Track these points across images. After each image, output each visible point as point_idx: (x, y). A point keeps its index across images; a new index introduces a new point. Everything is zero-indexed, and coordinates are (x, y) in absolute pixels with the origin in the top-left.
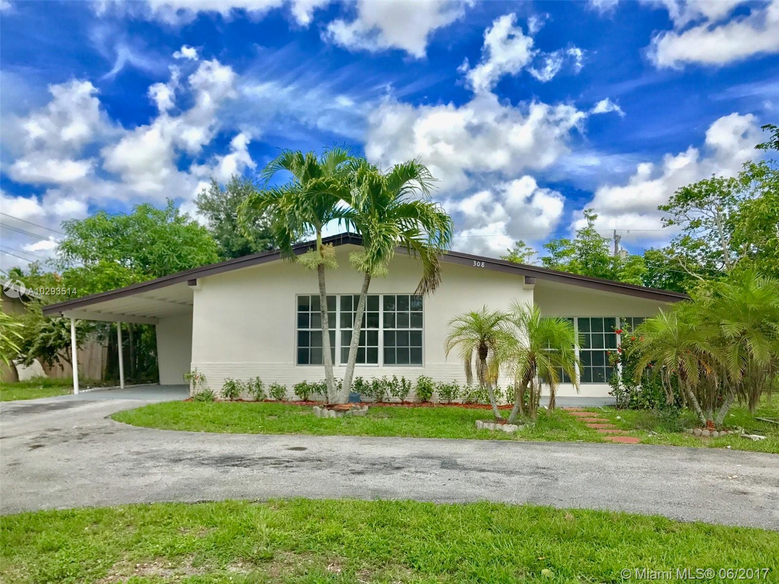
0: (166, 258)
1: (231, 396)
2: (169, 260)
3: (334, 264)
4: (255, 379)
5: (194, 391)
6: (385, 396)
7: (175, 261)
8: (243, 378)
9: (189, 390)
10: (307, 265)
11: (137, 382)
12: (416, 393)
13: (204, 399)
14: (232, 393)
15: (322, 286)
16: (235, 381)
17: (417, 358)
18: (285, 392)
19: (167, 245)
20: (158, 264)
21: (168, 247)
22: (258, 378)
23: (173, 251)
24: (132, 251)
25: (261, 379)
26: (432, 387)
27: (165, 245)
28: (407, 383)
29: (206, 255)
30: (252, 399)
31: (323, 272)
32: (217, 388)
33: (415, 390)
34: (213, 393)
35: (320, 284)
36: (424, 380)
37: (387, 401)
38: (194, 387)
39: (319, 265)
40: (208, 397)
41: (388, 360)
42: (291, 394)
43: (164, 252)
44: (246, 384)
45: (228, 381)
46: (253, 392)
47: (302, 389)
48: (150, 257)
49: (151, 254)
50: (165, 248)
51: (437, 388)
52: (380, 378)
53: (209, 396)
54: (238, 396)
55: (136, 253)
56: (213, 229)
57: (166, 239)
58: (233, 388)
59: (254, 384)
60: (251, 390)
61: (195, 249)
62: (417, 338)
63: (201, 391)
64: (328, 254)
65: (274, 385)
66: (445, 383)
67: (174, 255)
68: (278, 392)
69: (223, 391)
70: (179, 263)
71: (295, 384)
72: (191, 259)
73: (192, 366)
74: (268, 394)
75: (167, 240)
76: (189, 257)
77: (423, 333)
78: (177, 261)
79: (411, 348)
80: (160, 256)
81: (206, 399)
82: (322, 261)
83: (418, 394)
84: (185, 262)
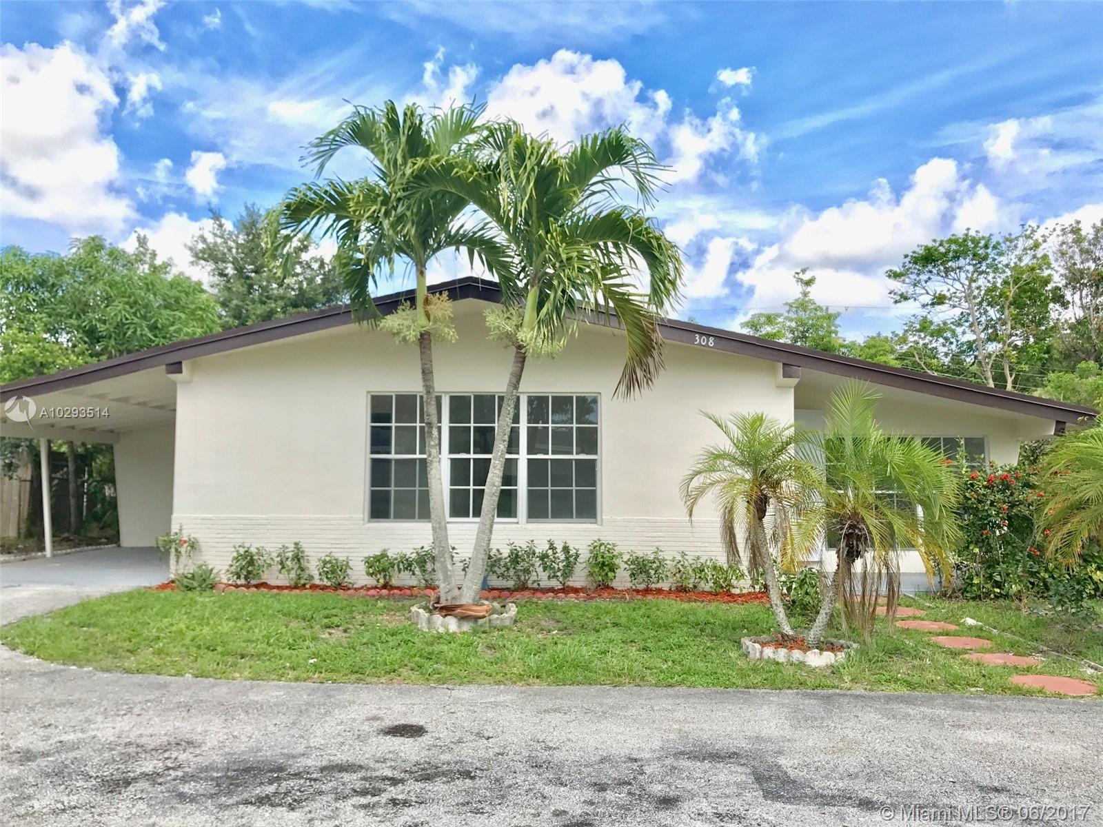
0: (128, 328)
1: (246, 578)
2: (135, 332)
3: (451, 334)
4: (292, 547)
5: (178, 568)
6: (533, 577)
7: (145, 335)
8: (269, 543)
9: (168, 565)
10: (398, 333)
11: (80, 540)
12: (586, 571)
13: (195, 584)
14: (249, 572)
15: (427, 374)
16: (253, 550)
17: (587, 508)
18: (349, 571)
19: (131, 308)
20: (115, 339)
21: (133, 310)
22: (296, 544)
23: (144, 317)
24: (71, 317)
25: (305, 546)
26: (617, 561)
27: (127, 307)
28: (572, 552)
29: (202, 328)
30: (286, 583)
31: (430, 349)
32: (220, 563)
33: (584, 565)
34: (214, 571)
35: (423, 372)
36: (603, 547)
37: (535, 585)
38: (177, 561)
39: (422, 335)
40: (203, 582)
41: (536, 512)
42: (359, 576)
43: (127, 319)
44: (274, 555)
45: (242, 551)
46: (289, 571)
47: (379, 565)
48: (101, 327)
49: (104, 322)
50: (128, 312)
51: (626, 563)
52: (522, 544)
53: (204, 580)
54: (260, 578)
55: (76, 319)
56: (215, 291)
57: (130, 297)
58: (251, 562)
59: (290, 555)
60: (283, 568)
61: (183, 316)
62: (588, 472)
63: (191, 569)
64: (439, 314)
65: (328, 559)
66: (640, 554)
67: (144, 324)
68: (335, 572)
69: (233, 569)
70: (153, 338)
71: (367, 555)
72: (175, 331)
73: (173, 522)
74: (315, 573)
75: (132, 299)
76: (172, 328)
77: (598, 464)
78: (149, 335)
79: (576, 490)
80: (120, 325)
81: (200, 586)
82: (429, 326)
83: (591, 574)
84: (164, 337)
